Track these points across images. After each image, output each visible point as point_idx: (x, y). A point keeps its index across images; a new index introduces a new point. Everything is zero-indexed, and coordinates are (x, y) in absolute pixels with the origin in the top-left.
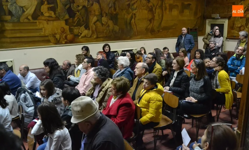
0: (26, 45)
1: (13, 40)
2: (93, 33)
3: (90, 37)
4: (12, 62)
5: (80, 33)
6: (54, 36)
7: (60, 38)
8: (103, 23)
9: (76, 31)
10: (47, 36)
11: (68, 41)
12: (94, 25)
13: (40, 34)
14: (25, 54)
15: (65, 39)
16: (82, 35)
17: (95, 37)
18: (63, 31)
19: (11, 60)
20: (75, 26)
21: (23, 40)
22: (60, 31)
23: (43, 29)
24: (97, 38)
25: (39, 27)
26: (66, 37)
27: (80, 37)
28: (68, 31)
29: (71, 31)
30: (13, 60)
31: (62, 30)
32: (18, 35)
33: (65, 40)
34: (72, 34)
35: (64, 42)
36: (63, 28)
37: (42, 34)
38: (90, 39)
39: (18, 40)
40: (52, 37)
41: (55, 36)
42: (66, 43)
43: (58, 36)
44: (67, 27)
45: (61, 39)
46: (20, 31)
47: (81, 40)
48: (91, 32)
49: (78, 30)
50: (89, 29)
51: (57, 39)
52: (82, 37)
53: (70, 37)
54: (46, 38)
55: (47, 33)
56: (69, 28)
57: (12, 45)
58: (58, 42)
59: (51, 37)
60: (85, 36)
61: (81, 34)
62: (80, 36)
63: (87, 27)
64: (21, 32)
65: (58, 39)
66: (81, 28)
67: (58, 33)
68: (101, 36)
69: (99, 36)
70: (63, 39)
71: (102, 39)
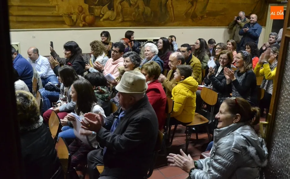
0: (35, 26)
1: (20, 19)
2: (118, 14)
3: (114, 20)
4: (17, 46)
5: (101, 14)
6: (69, 16)
7: (77, 20)
8: (132, 2)
9: (97, 11)
10: (61, 16)
11: (87, 24)
12: (120, 4)
13: (52, 13)
14: (34, 37)
15: (82, 20)
16: (105, 17)
17: (120, 20)
18: (81, 11)
19: (17, 43)
20: (96, 5)
21: (32, 19)
22: (77, 11)
23: (57, 6)
24: (123, 21)
25: (52, 3)
26: (84, 18)
27: (101, 20)
28: (88, 12)
29: (91, 10)
30: (19, 44)
31: (80, 9)
32: (26, 13)
33: (83, 22)
34: (92, 15)
35: (81, 25)
36: (81, 6)
37: (55, 13)
38: (113, 23)
39: (25, 19)
40: (67, 17)
41: (71, 17)
42: (84, 26)
43: (74, 17)
44: (86, 6)
45: (79, 21)
46: (29, 8)
47: (103, 23)
48: (115, 13)
49: (99, 11)
50: (113, 10)
51: (73, 20)
52: (104, 20)
53: (89, 18)
54: (60, 19)
55: (61, 12)
56: (89, 7)
57: (18, 25)
58: (74, 25)
59: (65, 17)
60: (108, 19)
61: (103, 15)
62: (101, 18)
63: (111, 8)
64: (30, 10)
65: (75, 20)
66: (103, 8)
67: (75, 13)
68: (128, 19)
69: (125, 20)
70: (81, 21)
71: (128, 23)
